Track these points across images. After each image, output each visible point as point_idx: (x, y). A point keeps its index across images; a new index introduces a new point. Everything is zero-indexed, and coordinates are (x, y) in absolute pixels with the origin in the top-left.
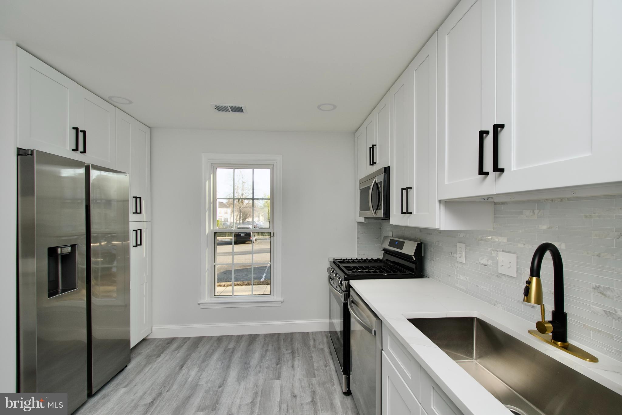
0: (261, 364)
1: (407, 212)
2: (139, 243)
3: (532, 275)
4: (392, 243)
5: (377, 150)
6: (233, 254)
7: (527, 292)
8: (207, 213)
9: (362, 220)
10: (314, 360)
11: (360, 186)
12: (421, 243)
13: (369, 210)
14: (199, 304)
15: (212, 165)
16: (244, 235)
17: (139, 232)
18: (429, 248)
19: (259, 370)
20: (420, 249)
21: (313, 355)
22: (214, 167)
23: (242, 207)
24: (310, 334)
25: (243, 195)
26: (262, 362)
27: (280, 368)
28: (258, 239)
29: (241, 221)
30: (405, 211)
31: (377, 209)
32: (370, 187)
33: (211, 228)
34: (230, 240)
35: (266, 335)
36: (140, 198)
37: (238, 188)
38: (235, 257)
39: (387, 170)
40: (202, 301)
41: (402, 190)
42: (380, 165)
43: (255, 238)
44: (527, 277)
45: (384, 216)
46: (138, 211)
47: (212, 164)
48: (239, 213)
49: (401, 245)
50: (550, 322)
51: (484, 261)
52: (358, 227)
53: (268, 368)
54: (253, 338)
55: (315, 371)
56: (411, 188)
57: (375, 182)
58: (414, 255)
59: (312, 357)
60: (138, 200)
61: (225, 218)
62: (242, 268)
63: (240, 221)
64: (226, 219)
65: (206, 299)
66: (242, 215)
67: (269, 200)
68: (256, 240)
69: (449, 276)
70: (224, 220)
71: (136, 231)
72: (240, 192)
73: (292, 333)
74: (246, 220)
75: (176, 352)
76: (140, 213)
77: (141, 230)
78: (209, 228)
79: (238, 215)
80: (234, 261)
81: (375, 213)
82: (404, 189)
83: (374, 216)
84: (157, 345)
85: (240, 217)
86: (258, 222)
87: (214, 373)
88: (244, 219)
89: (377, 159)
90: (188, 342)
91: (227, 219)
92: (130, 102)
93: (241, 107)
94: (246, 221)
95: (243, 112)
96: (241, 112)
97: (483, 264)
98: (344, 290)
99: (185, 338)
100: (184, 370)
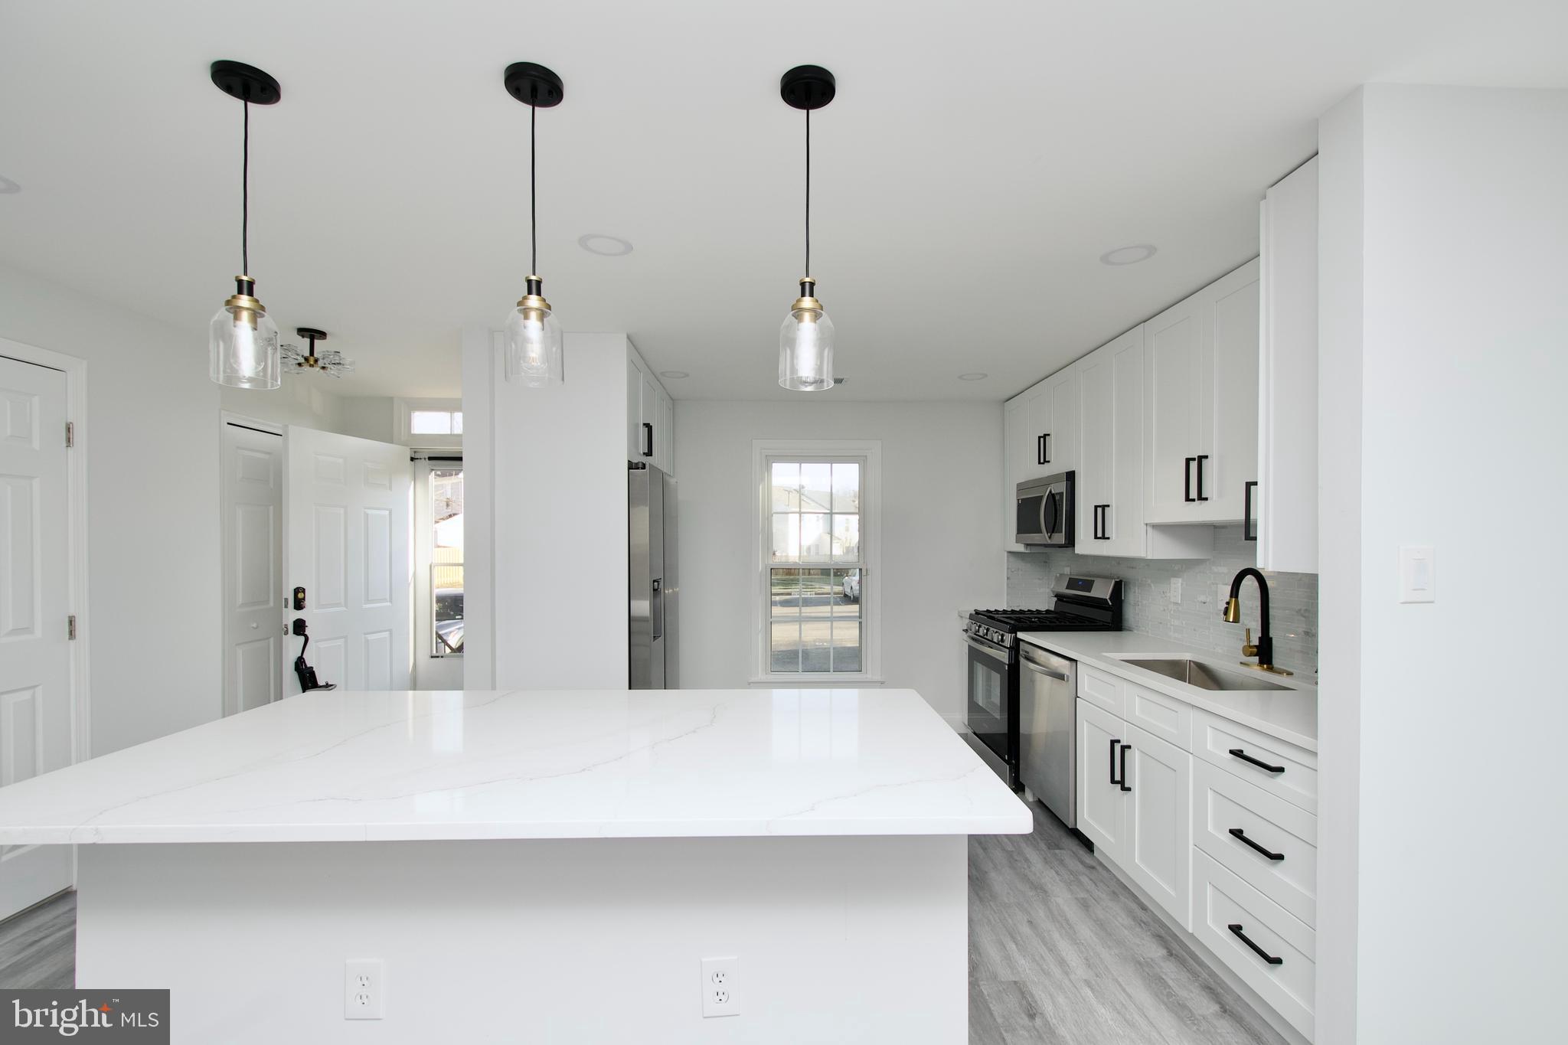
1: (1104, 537)
3: (1231, 596)
4: (1073, 583)
5: (1051, 442)
7: (1226, 612)
9: (1021, 548)
11: (1017, 496)
12: (1121, 581)
13: (1040, 531)
15: (766, 459)
18: (1132, 587)
20: (1118, 588)
22: (770, 459)
30: (1100, 534)
31: (1053, 532)
32: (1041, 497)
39: (1071, 476)
40: (753, 679)
41: (1096, 507)
42: (1058, 465)
44: (1227, 599)
45: (1067, 542)
49: (1088, 585)
50: (1256, 646)
51: (1202, 598)
52: (1008, 560)
56: (1108, 506)
57: (1050, 492)
58: (1110, 599)
69: (1161, 623)
78: (762, 561)
81: (1050, 537)
82: (1100, 506)
83: (1049, 542)
89: (1051, 455)
97: (1201, 602)
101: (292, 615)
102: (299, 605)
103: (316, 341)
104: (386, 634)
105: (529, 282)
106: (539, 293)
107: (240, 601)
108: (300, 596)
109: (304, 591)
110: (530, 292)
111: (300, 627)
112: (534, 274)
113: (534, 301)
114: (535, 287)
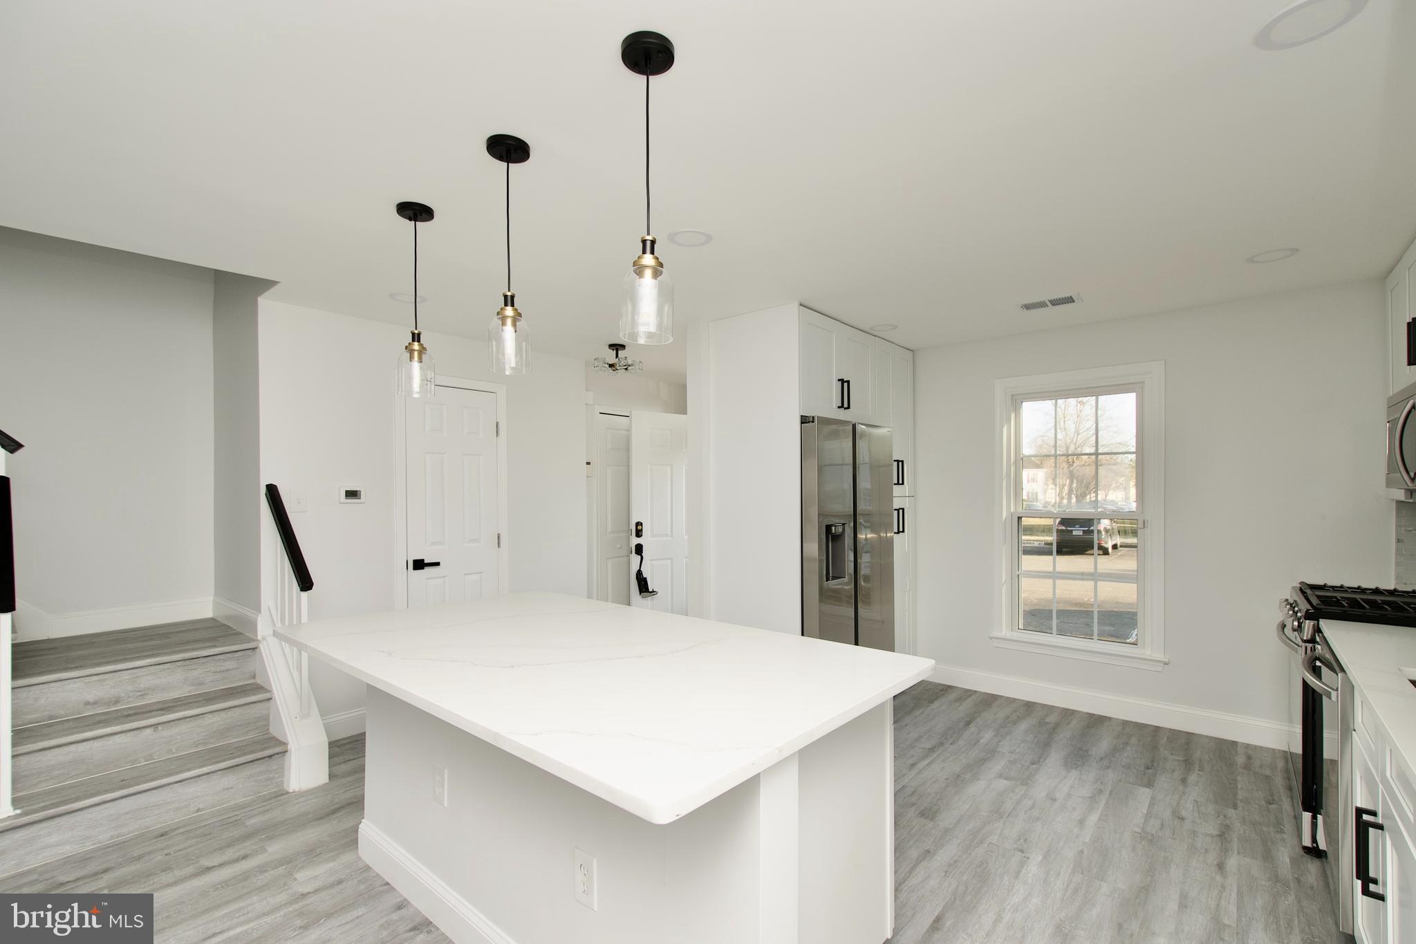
0: (1113, 759)
2: (901, 530)
6: (1054, 575)
8: (1004, 482)
10: (1239, 787)
11: (1388, 414)
13: (1399, 471)
14: (991, 638)
15: (1012, 398)
16: (1081, 534)
17: (901, 511)
19: (1107, 765)
21: (1239, 778)
22: (1016, 402)
23: (1075, 465)
24: (1239, 745)
25: (1078, 434)
26: (1114, 757)
27: (1155, 775)
28: (1121, 546)
29: (1074, 500)
32: (1398, 419)
33: (1012, 510)
34: (1045, 544)
35: (1125, 724)
36: (902, 462)
37: (1065, 417)
38: (1058, 582)
40: (996, 634)
43: (1114, 543)
46: (901, 482)
47: (1012, 395)
48: (1068, 481)
52: (1397, 513)
53: (1128, 767)
54: (1095, 722)
55: (1238, 802)
59: (1235, 780)
60: (900, 463)
61: (1031, 491)
62: (1075, 609)
63: (1070, 499)
64: (1032, 493)
65: (1004, 633)
66: (1075, 485)
67: (1135, 455)
68: (1115, 547)
70: (1028, 496)
71: (898, 510)
72: (1071, 427)
73: (1190, 735)
74: (1088, 497)
75: (957, 704)
76: (903, 484)
77: (903, 509)
78: (1007, 509)
79: (1064, 486)
80: (1057, 591)
84: (926, 688)
85: (1070, 491)
86: (1124, 503)
87: (1022, 745)
88: (1081, 495)
90: (973, 696)
91: (1037, 494)
92: (896, 327)
93: (1071, 297)
94: (1088, 500)
95: (1074, 301)
96: (1071, 302)
98: (1305, 639)
99: (968, 690)
100: (972, 728)
101: (635, 541)
102: (639, 534)
103: (619, 352)
104: (669, 562)
105: (506, 297)
106: (513, 305)
107: (609, 529)
108: (639, 528)
109: (641, 524)
110: (506, 305)
111: (639, 549)
112: (509, 291)
113: (509, 311)
114: (509, 300)
